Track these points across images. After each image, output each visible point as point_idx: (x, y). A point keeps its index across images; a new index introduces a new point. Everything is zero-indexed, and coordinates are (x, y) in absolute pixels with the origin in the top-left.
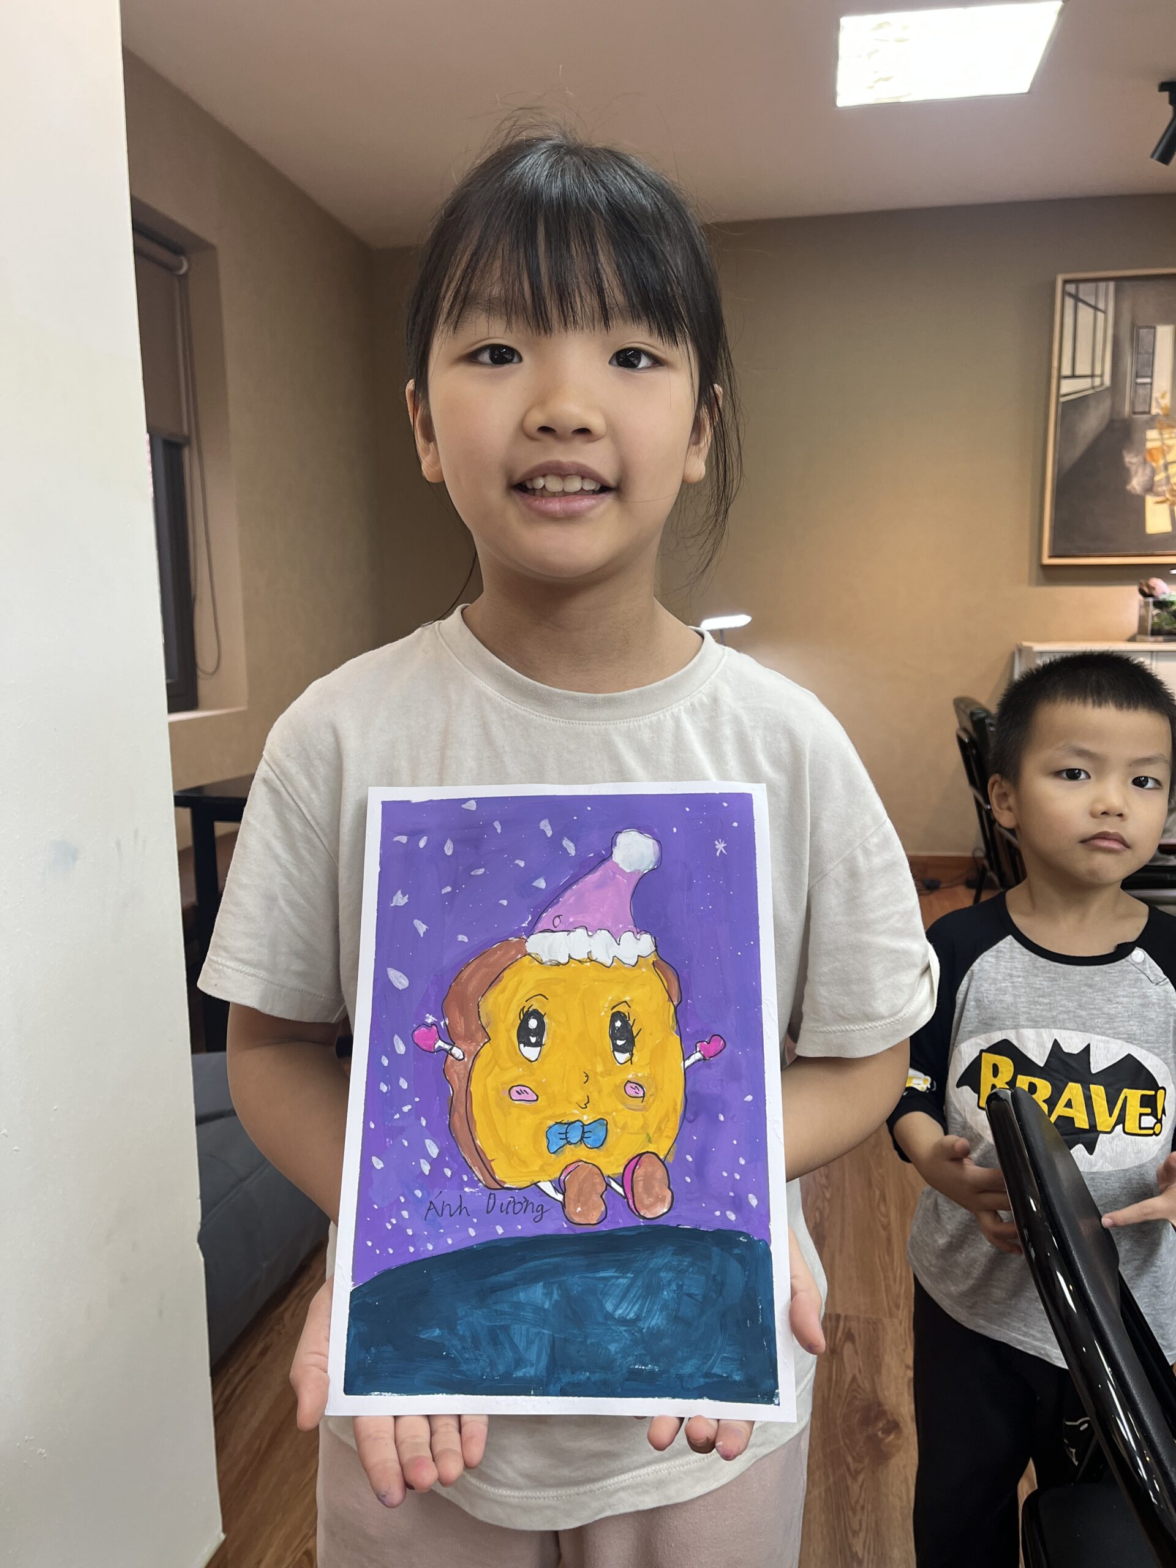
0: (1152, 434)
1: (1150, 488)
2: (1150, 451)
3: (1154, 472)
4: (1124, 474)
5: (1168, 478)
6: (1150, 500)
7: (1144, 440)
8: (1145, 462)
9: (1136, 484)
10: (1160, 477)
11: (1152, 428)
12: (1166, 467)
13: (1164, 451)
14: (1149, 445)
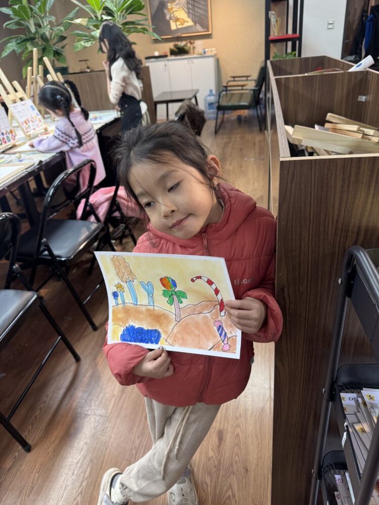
0: (169, 5)
1: (171, 18)
2: (169, 9)
3: (171, 14)
4: (164, 15)
5: (174, 16)
6: (171, 21)
7: (167, 6)
8: (169, 12)
9: (168, 17)
10: (172, 15)
11: (168, 3)
12: (173, 12)
13: (172, 8)
14: (169, 7)
